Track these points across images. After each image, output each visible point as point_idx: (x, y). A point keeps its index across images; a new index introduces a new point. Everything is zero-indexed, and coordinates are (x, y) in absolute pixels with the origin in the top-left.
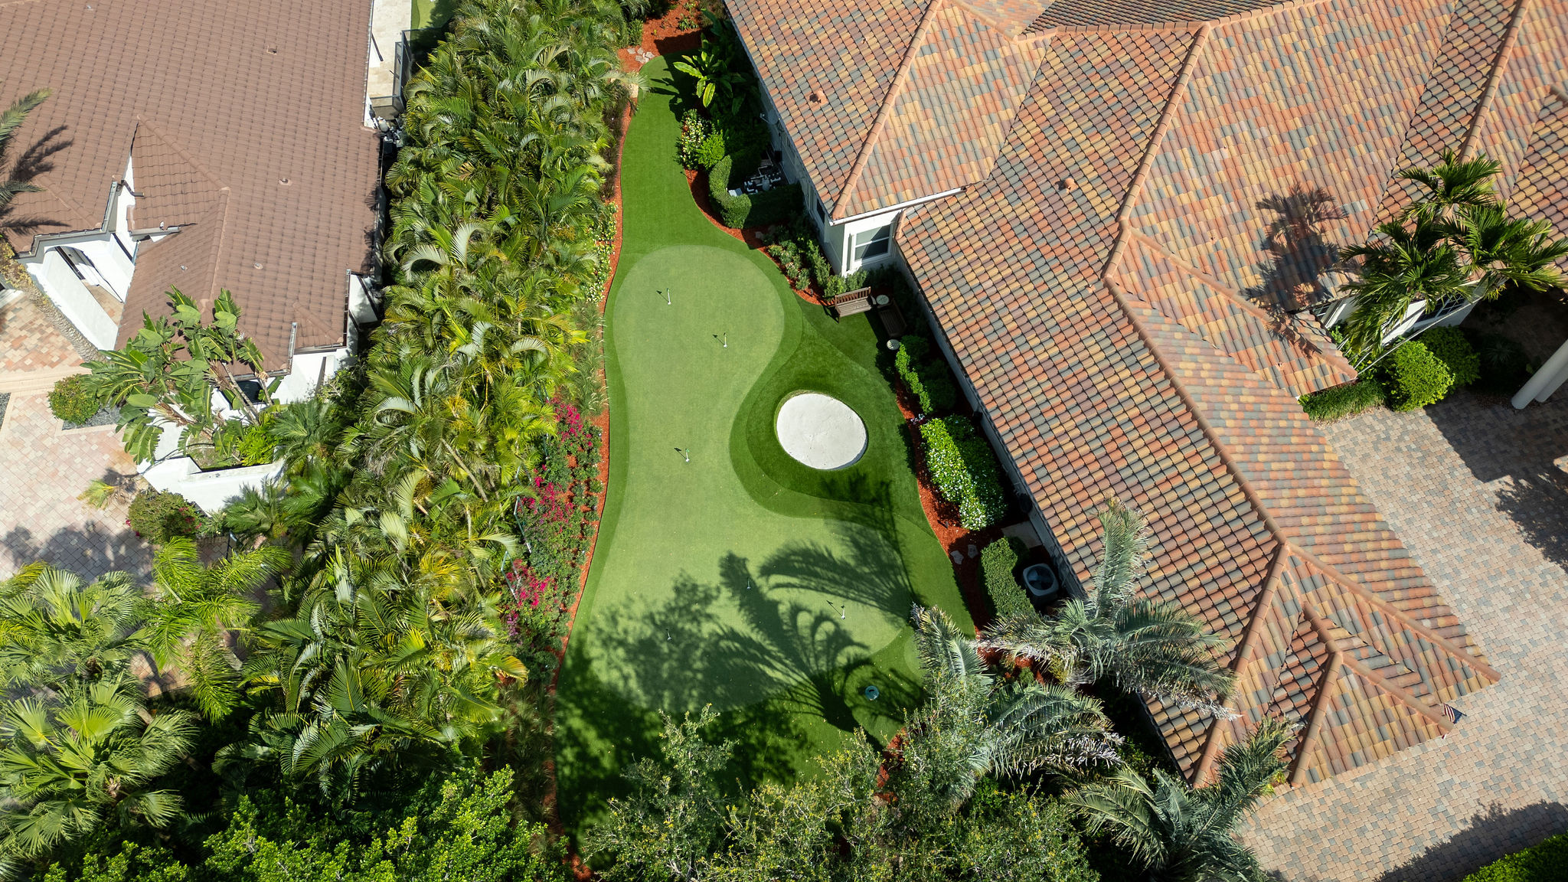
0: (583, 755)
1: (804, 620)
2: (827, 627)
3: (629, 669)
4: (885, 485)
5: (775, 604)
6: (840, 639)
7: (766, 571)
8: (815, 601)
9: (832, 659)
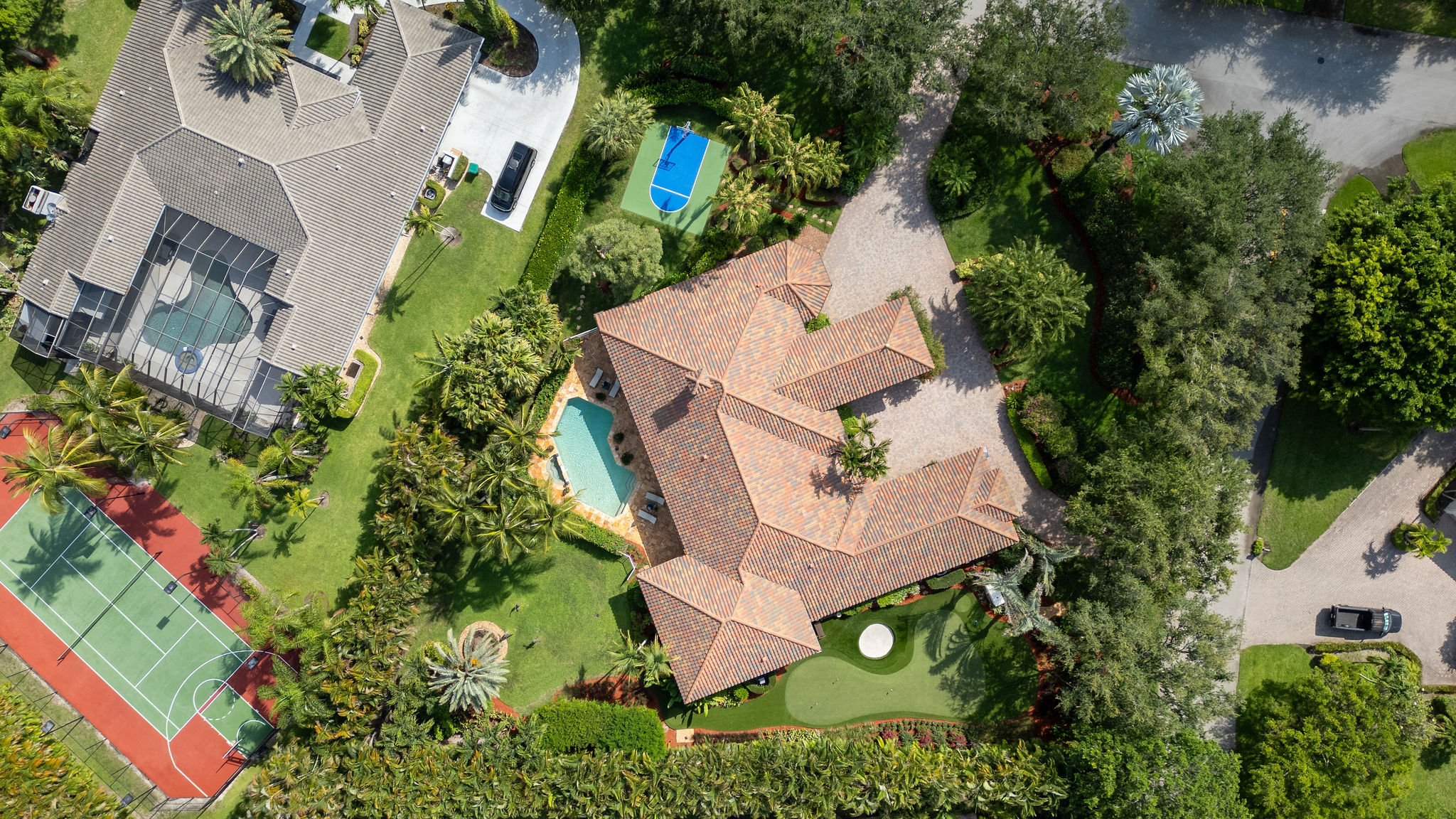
0: (999, 713)
1: (952, 646)
2: (954, 638)
3: (972, 703)
4: (899, 618)
5: (947, 656)
6: (958, 634)
7: (934, 659)
8: (945, 642)
9: (965, 636)
